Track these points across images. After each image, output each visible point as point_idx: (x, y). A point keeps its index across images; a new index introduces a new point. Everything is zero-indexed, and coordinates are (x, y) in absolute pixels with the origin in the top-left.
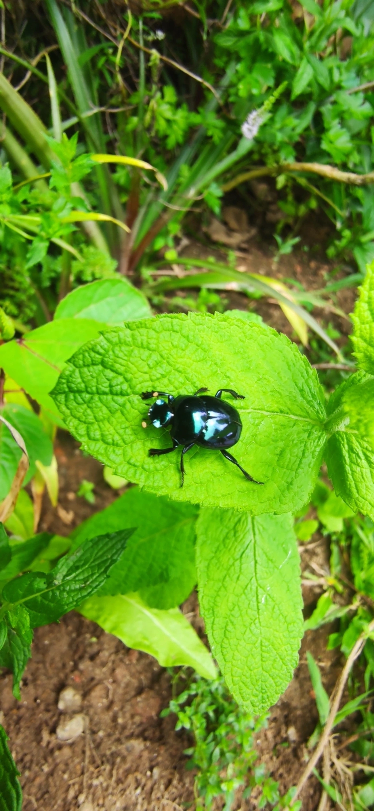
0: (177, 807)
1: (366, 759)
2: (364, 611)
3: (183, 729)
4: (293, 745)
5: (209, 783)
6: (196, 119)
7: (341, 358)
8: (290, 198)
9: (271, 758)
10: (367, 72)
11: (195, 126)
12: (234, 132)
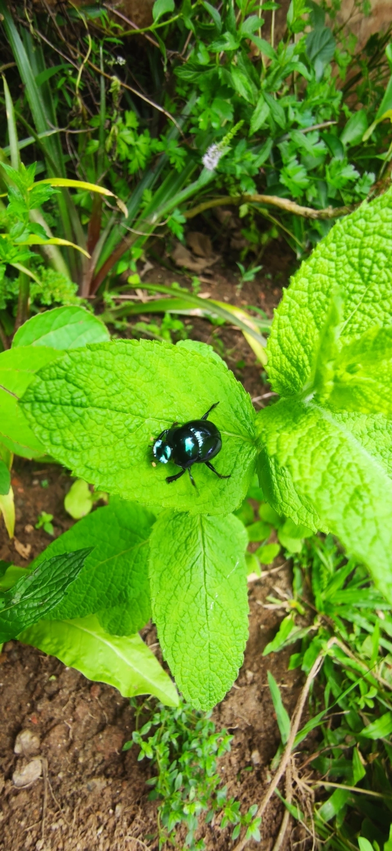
0: (141, 842)
1: (327, 774)
2: (324, 631)
3: (146, 758)
4: (256, 768)
5: (171, 810)
6: (158, 146)
8: (253, 226)
9: (236, 784)
10: (322, 111)
11: (158, 152)
12: (196, 162)
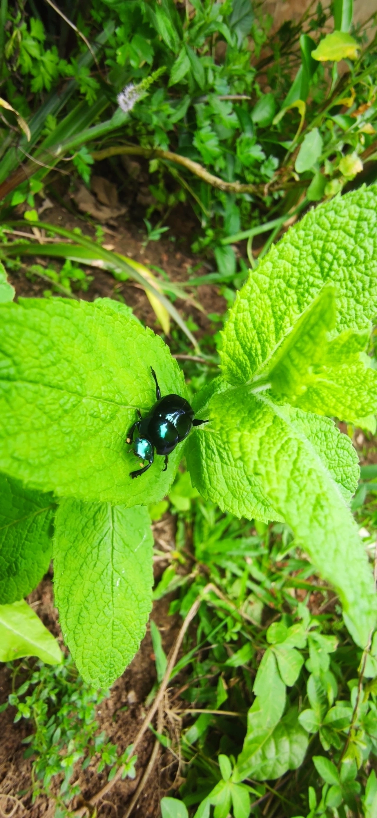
7: (198, 351)
8: (161, 185)
10: (236, 83)
11: (66, 76)
12: (109, 99)
